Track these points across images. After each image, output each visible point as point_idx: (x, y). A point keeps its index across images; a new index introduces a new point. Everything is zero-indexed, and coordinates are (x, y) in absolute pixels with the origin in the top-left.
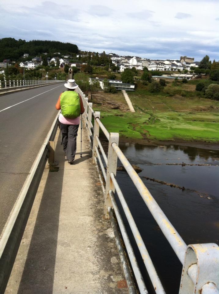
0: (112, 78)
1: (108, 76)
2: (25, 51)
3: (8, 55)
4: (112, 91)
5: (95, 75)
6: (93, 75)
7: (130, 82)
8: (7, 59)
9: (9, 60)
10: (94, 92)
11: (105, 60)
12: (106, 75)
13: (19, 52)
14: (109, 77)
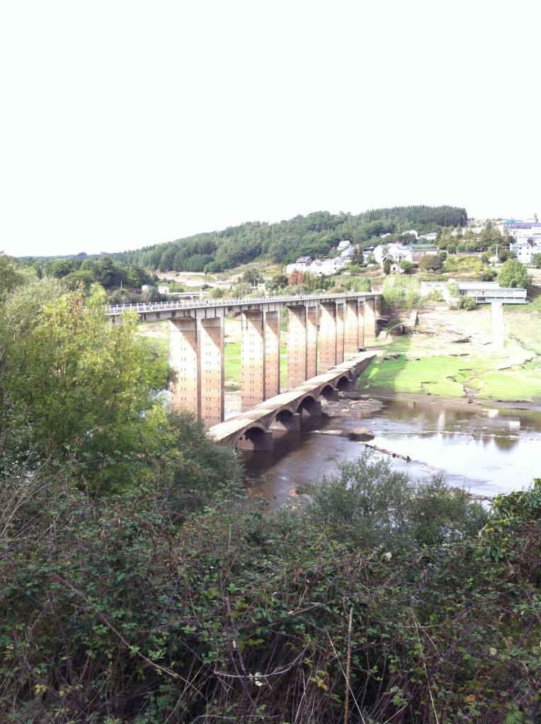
0: (487, 278)
1: (477, 274)
2: (344, 236)
3: (308, 249)
4: (464, 306)
5: (447, 274)
6: (444, 274)
7: (518, 286)
8: (305, 255)
9: (307, 258)
10: (426, 311)
11: (493, 238)
12: (473, 274)
13: (330, 239)
14: (479, 276)
